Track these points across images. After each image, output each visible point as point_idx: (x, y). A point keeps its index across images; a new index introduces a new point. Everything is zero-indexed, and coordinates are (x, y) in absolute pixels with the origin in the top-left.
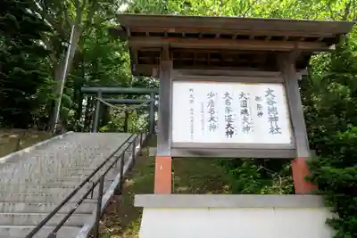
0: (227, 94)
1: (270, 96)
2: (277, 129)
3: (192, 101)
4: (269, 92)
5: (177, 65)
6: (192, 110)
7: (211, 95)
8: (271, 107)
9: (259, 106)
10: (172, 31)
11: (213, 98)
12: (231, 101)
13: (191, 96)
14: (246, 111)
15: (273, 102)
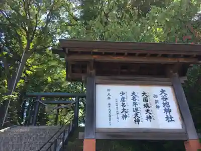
0: (133, 93)
1: (163, 95)
2: (171, 118)
3: (109, 98)
4: (163, 91)
5: (98, 74)
6: (109, 104)
7: (123, 93)
8: (165, 101)
9: (157, 102)
10: (96, 51)
11: (124, 96)
12: (136, 98)
13: (109, 94)
14: (147, 104)
15: (166, 99)
